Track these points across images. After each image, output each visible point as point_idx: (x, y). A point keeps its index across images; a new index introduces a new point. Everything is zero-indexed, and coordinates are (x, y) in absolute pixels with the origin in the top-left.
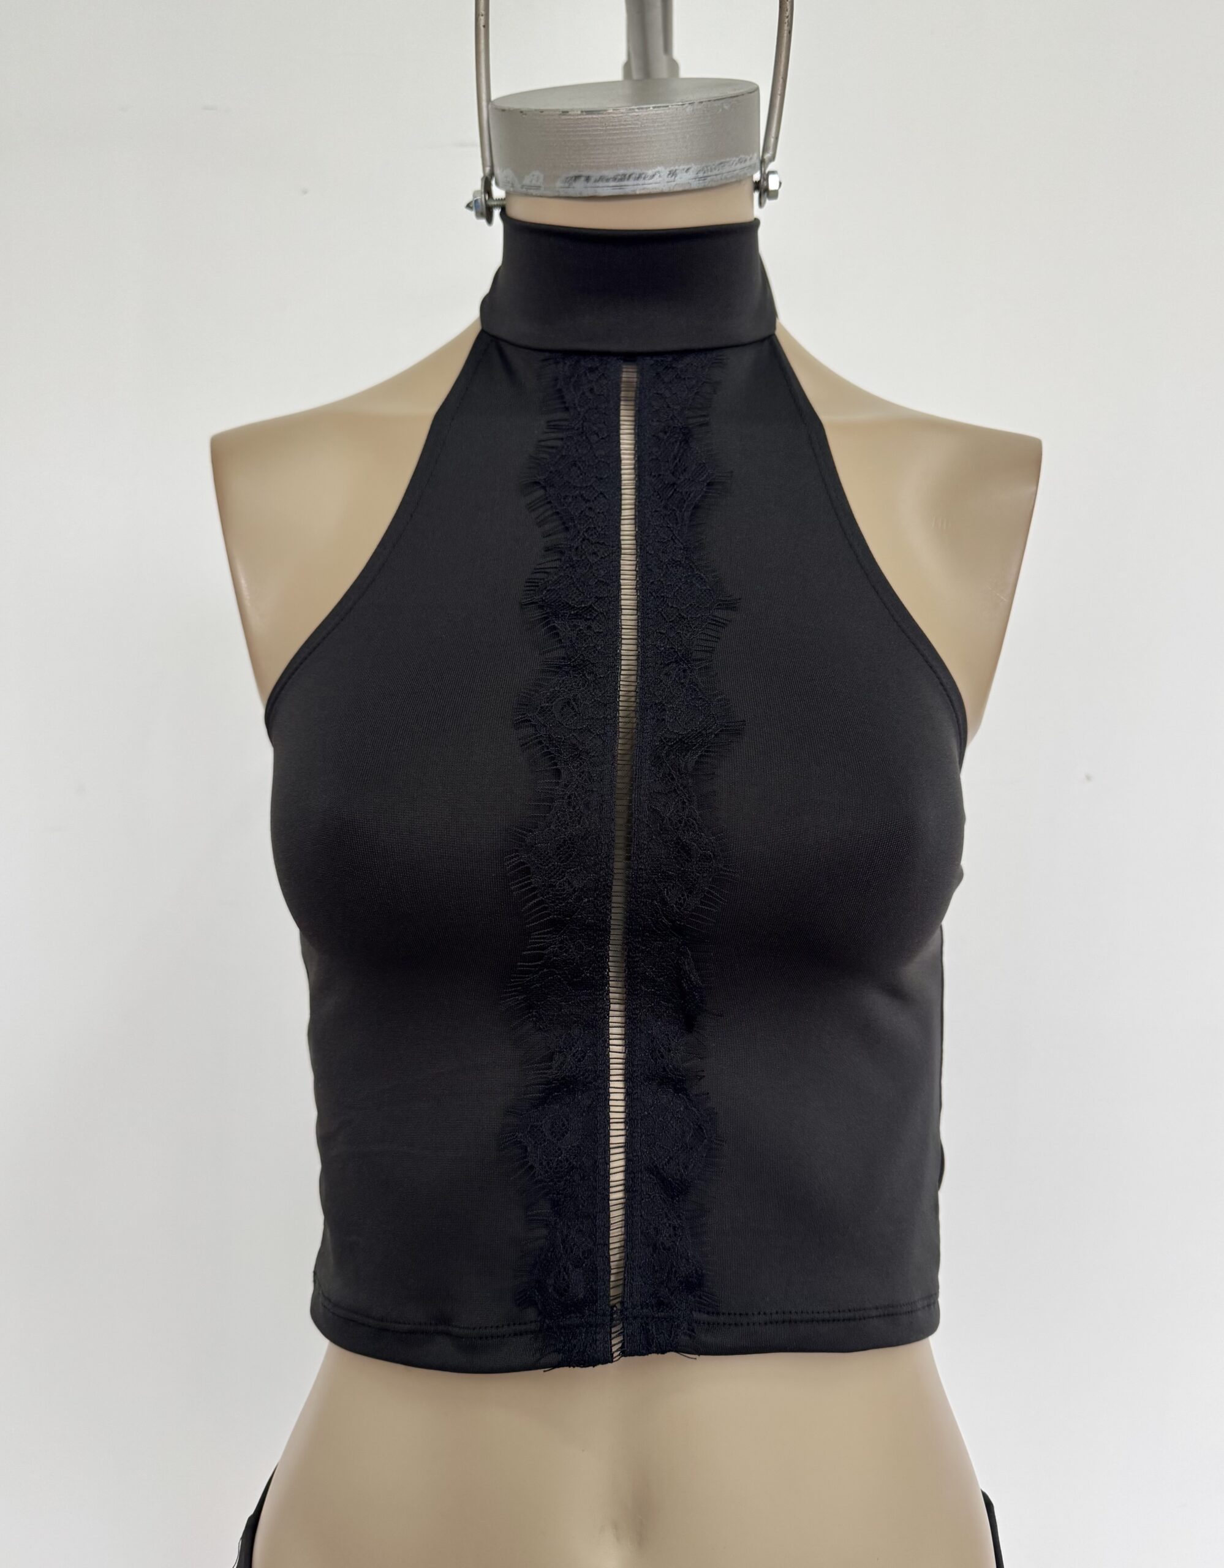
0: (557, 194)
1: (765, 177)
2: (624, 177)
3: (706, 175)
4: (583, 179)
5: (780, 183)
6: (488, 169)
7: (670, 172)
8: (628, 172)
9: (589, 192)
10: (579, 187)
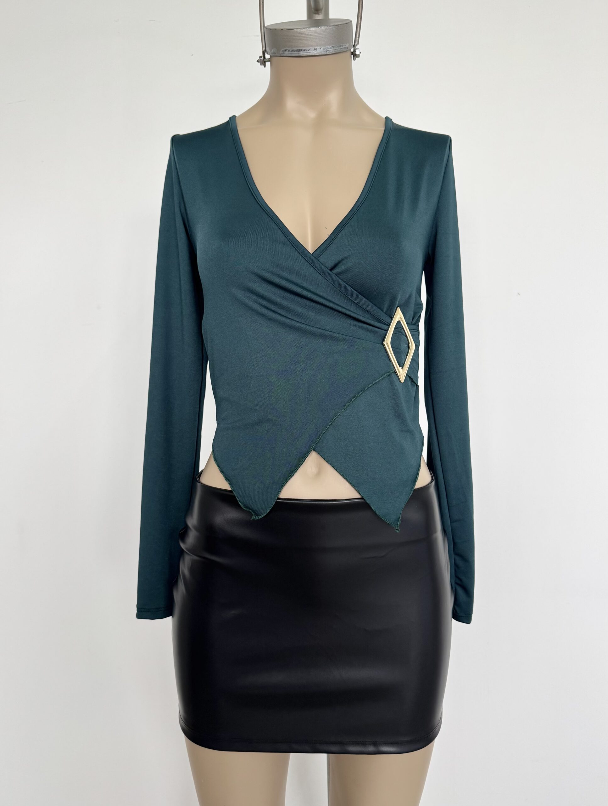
0: (280, 56)
1: (355, 50)
2: (300, 50)
3: (327, 50)
4: (287, 51)
5: (360, 52)
6: (264, 49)
7: (315, 49)
8: (301, 49)
9: (290, 55)
10: (287, 53)
